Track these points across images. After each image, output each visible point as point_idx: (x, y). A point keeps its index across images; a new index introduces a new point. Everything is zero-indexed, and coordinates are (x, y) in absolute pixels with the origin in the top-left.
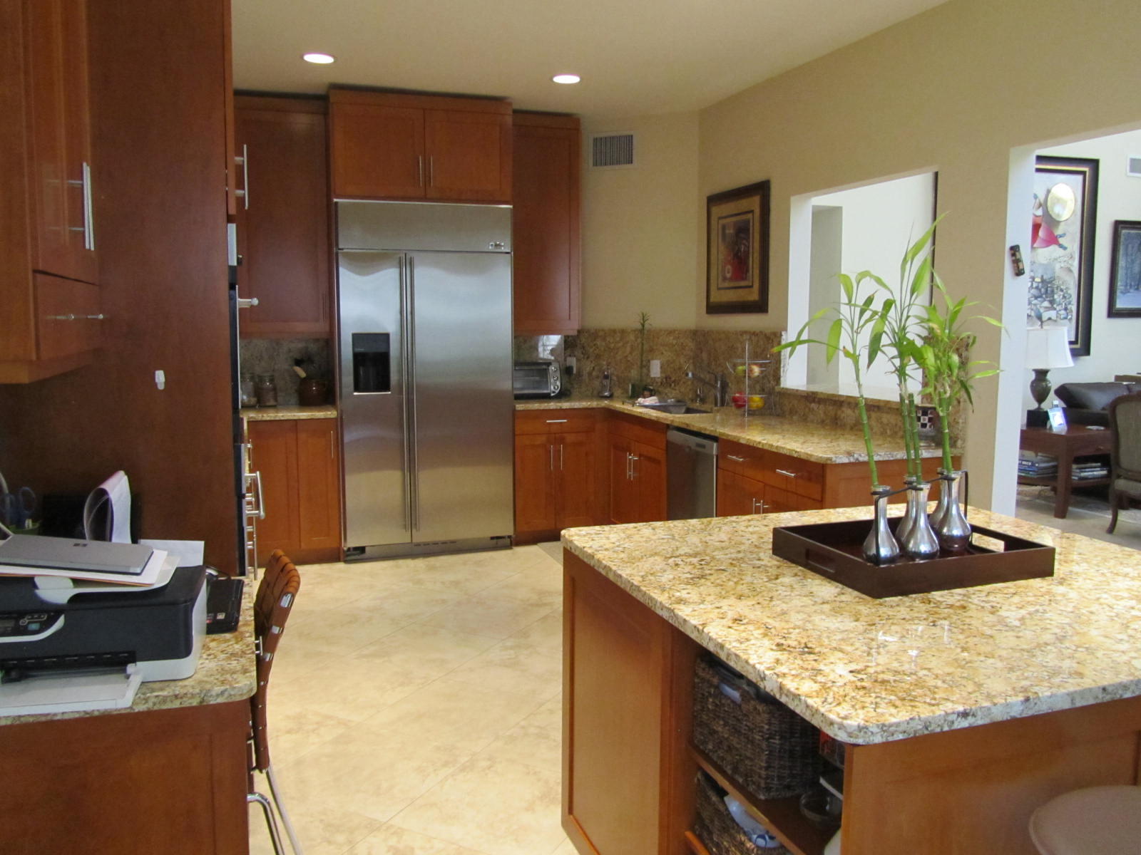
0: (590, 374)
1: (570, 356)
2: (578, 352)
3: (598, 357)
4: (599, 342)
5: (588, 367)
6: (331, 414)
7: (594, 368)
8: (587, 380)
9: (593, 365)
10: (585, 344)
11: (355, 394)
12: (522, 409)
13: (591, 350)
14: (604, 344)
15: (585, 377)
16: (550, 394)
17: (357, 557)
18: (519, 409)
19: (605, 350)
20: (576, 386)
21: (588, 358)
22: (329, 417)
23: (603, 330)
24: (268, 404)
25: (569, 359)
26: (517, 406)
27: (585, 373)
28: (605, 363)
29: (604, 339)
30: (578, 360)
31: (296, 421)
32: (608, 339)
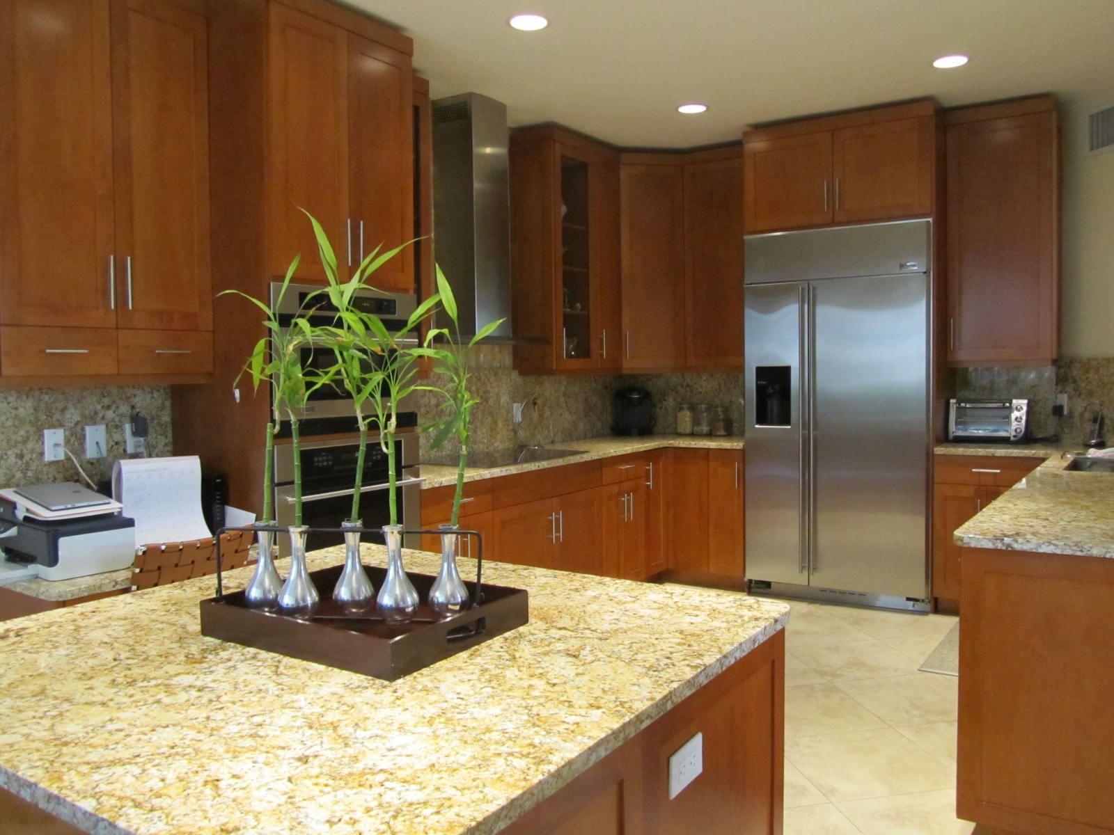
0: (1082, 415)
1: (1061, 392)
2: (1070, 388)
3: (1091, 394)
4: (1091, 375)
5: (1080, 405)
6: (737, 445)
7: (1086, 409)
8: (1079, 424)
9: (1085, 405)
10: (1077, 378)
11: (757, 426)
12: (942, 453)
13: (1084, 385)
14: (1096, 377)
15: (1077, 420)
16: (1009, 438)
17: (762, 591)
18: (938, 453)
19: (1098, 386)
20: (1066, 430)
21: (1080, 395)
22: (734, 448)
23: (1095, 359)
24: (718, 433)
25: (1059, 396)
26: (935, 449)
27: (1076, 414)
28: (1097, 402)
29: (1097, 370)
30: (1070, 398)
31: (708, 449)
32: (1101, 372)
